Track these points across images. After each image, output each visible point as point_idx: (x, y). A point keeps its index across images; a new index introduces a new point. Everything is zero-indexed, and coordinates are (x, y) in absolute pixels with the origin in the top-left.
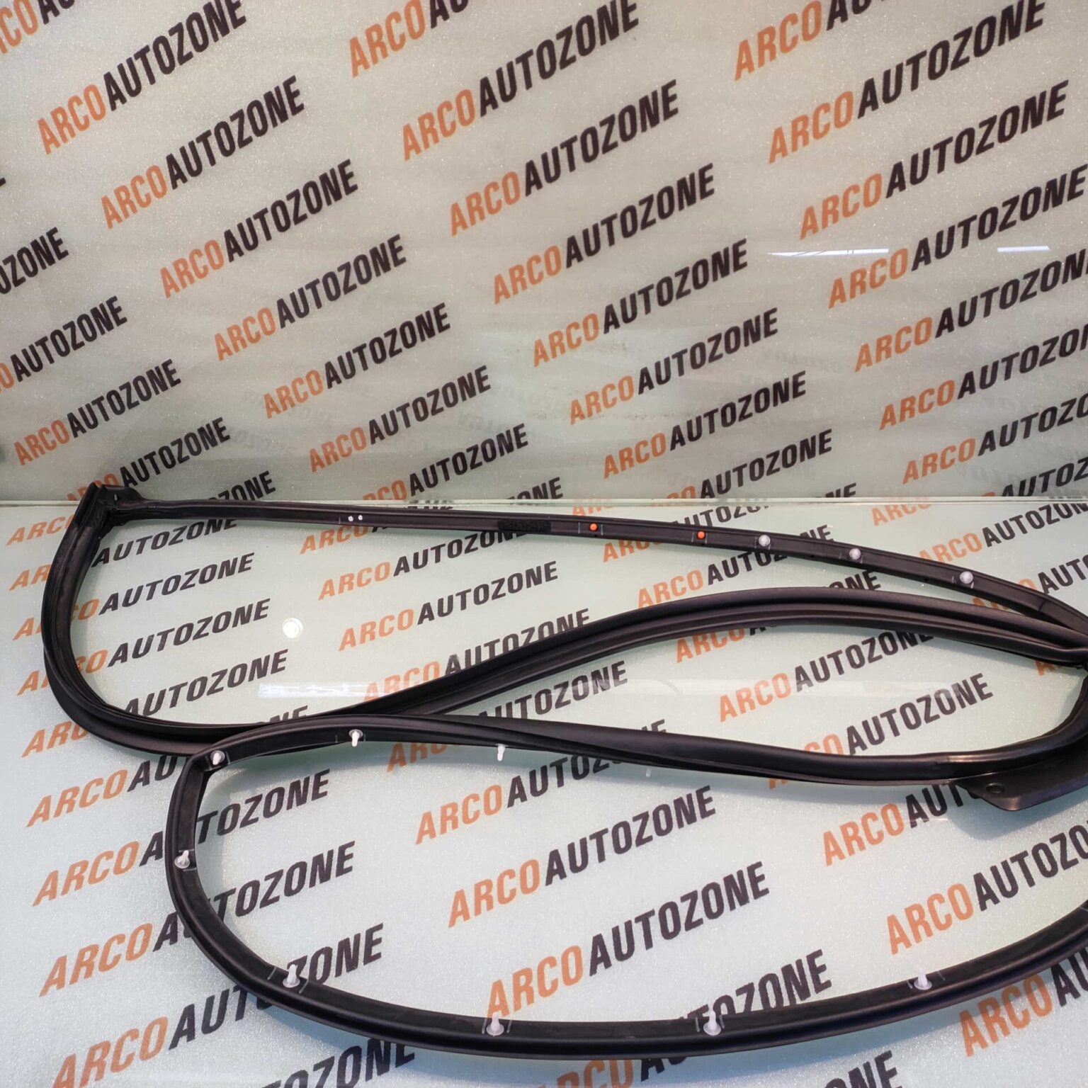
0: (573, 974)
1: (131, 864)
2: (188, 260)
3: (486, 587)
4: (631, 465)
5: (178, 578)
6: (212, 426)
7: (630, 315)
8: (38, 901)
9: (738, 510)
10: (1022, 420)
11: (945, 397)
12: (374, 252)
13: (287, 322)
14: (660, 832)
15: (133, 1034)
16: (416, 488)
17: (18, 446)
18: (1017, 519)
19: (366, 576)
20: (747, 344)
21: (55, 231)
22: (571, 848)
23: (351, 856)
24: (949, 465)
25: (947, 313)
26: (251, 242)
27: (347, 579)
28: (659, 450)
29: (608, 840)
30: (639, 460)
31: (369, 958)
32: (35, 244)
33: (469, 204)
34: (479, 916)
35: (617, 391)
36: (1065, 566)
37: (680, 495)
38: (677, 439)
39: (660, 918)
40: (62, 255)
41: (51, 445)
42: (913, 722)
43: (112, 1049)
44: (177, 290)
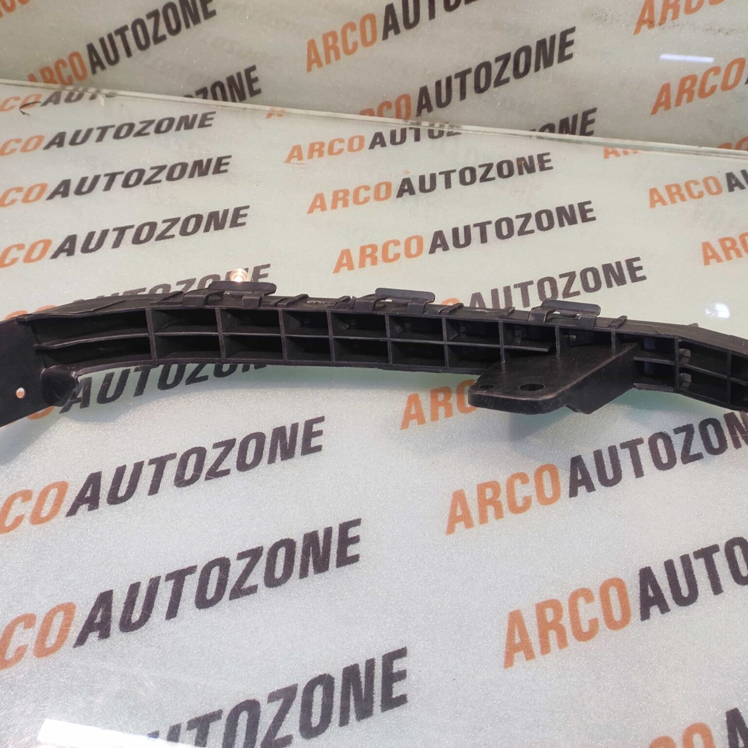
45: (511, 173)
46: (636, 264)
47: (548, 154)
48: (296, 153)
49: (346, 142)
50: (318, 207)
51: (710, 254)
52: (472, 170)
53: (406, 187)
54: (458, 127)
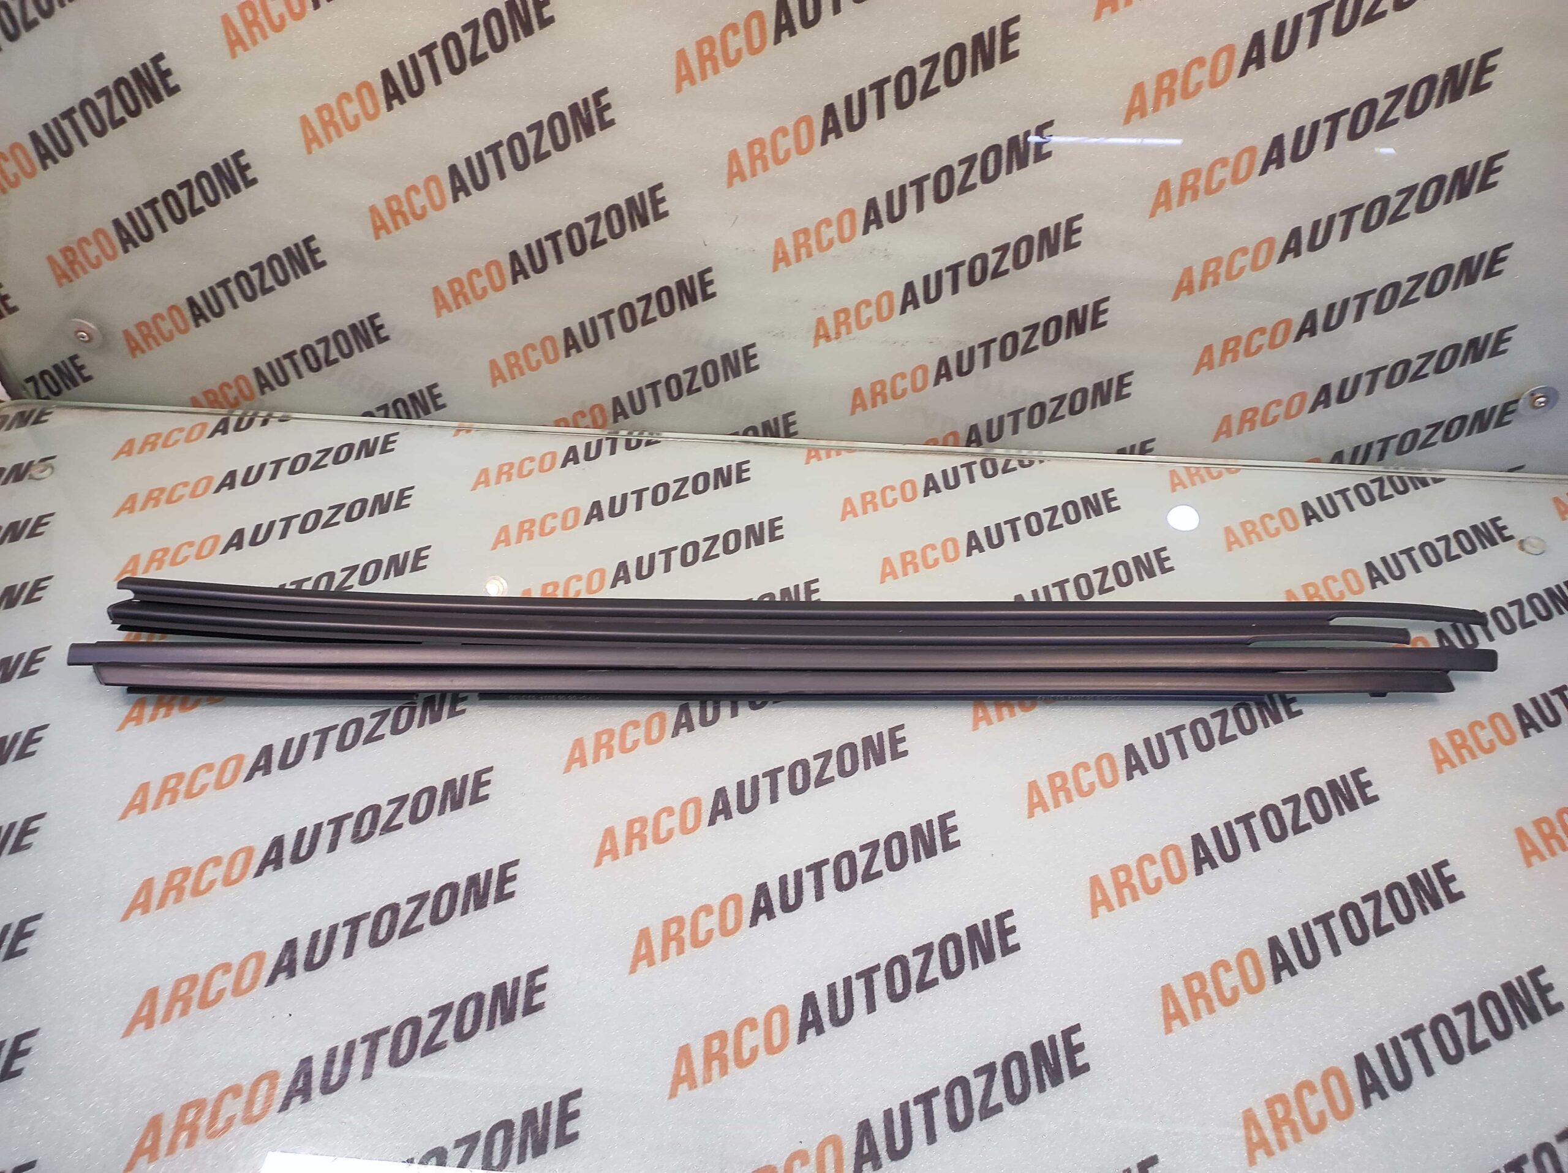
0: (777, 1041)
1: (243, 874)
2: (334, 105)
3: (695, 545)
4: (884, 401)
5: (319, 513)
6: (367, 323)
7: (897, 212)
8: (126, 917)
9: (1007, 462)
10: (1368, 373)
11: (1278, 340)
12: (574, 108)
13: (461, 195)
14: (892, 867)
15: (236, 1091)
16: (620, 414)
17: (126, 333)
18: (1343, 492)
19: (550, 523)
20: (1040, 258)
21: (160, 57)
22: (783, 880)
23: (514, 878)
24: (1273, 422)
25: (1296, 233)
26: (415, 86)
27: (527, 526)
28: (919, 385)
29: (828, 872)
30: (895, 397)
31: (531, 1009)
32: (135, 73)
33: (700, 51)
34: (667, 962)
35: (874, 306)
36: (1398, 555)
37: (941, 442)
38: (943, 371)
39: (887, 975)
40: (173, 90)
41: (167, 335)
42: (1205, 742)
43: (209, 1109)
44: (321, 145)
45: (706, 489)
47: (747, 462)
48: (483, 479)
49: (537, 460)
50: (502, 542)
51: (888, 570)
52: (666, 486)
53: (595, 513)
54: (659, 434)
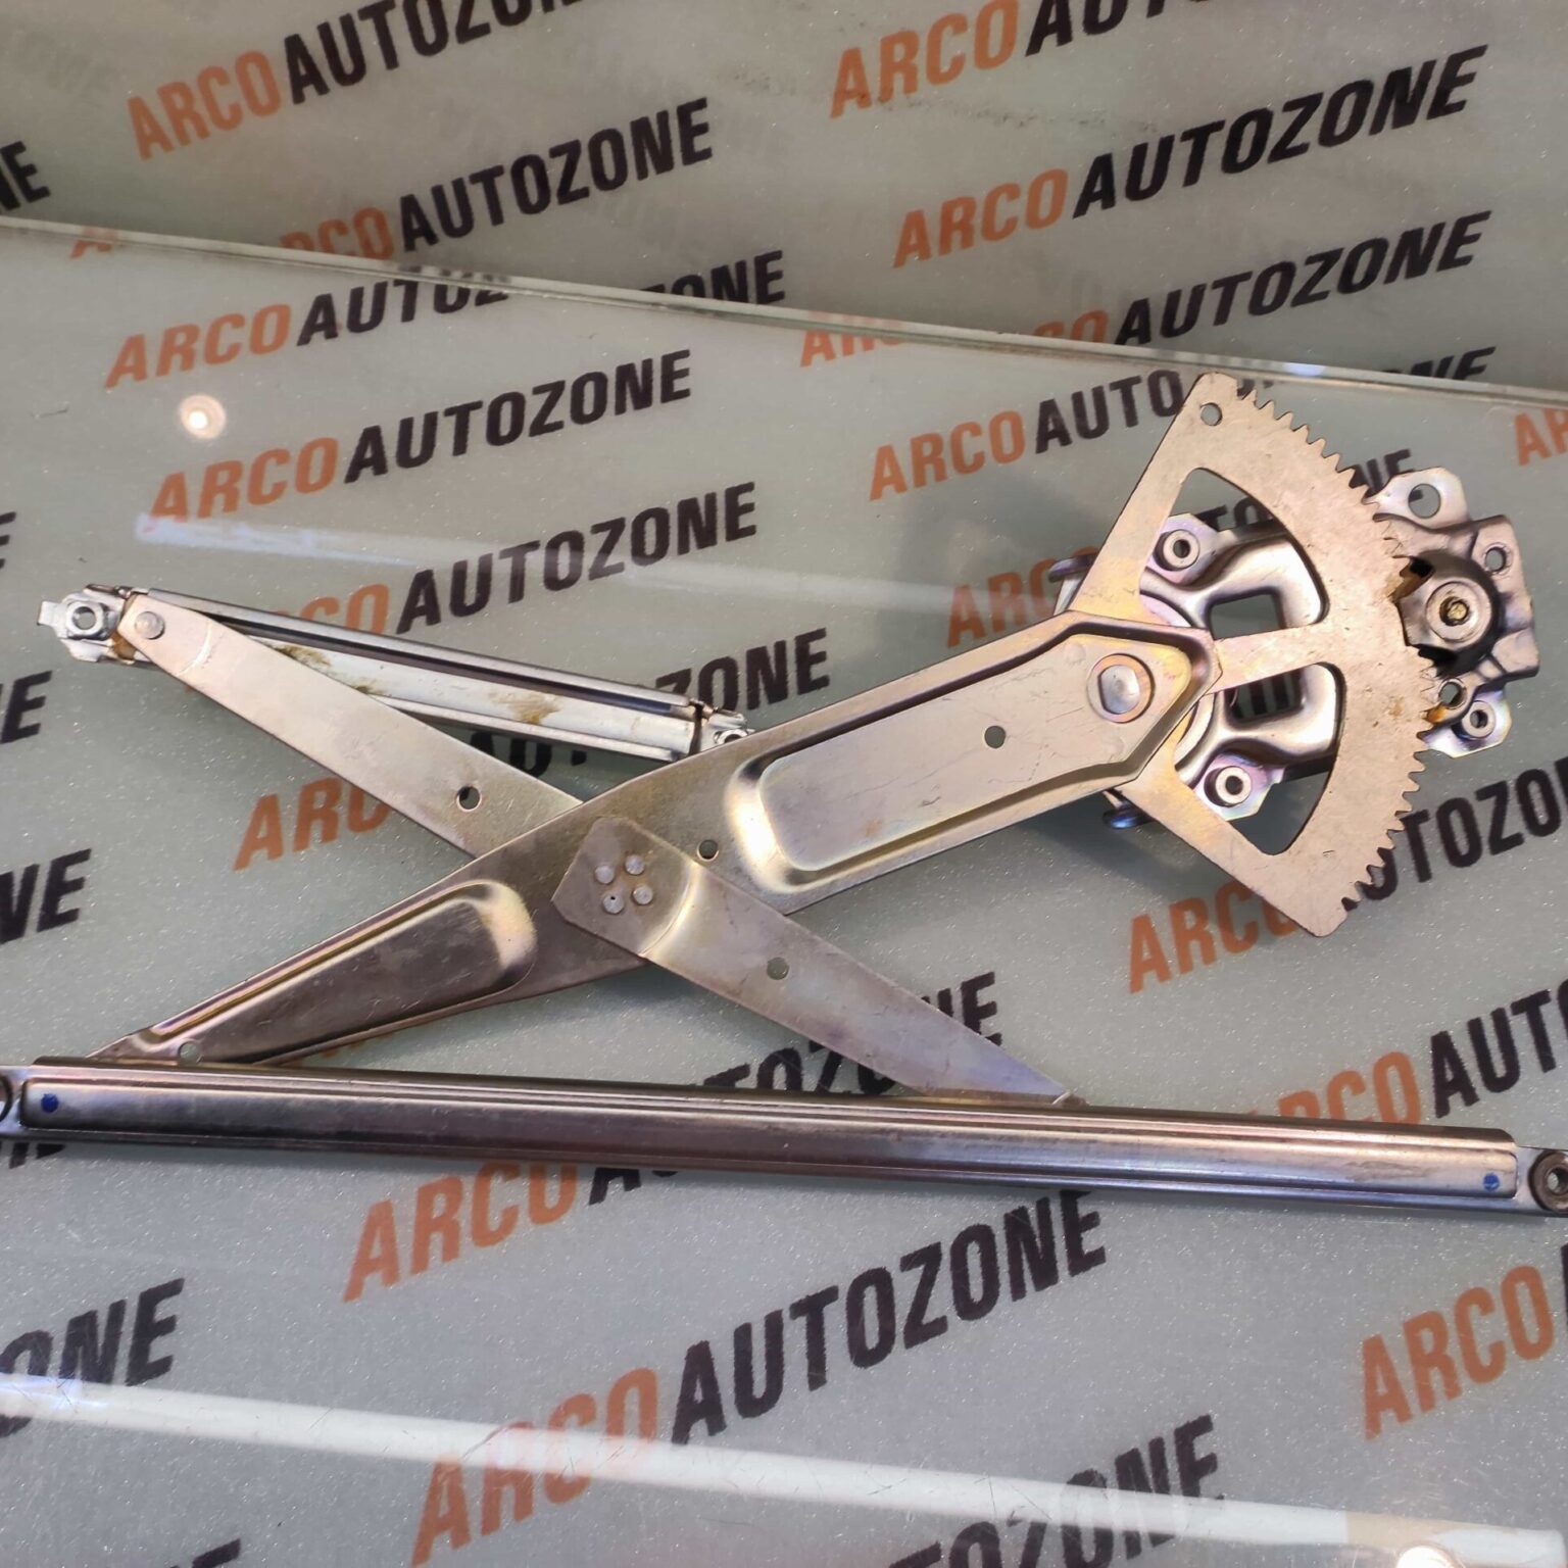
4: (967, 242)
16: (418, 234)
19: (274, 474)
27: (223, 477)
28: (1044, 211)
29: (835, 1317)
34: (491, 1538)
35: (971, 31)
38: (1099, 186)
46: (815, 647)
47: (685, 354)
48: (131, 359)
49: (249, 322)
50: (171, 507)
52: (517, 400)
53: (368, 455)
54: (503, 279)
